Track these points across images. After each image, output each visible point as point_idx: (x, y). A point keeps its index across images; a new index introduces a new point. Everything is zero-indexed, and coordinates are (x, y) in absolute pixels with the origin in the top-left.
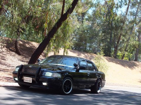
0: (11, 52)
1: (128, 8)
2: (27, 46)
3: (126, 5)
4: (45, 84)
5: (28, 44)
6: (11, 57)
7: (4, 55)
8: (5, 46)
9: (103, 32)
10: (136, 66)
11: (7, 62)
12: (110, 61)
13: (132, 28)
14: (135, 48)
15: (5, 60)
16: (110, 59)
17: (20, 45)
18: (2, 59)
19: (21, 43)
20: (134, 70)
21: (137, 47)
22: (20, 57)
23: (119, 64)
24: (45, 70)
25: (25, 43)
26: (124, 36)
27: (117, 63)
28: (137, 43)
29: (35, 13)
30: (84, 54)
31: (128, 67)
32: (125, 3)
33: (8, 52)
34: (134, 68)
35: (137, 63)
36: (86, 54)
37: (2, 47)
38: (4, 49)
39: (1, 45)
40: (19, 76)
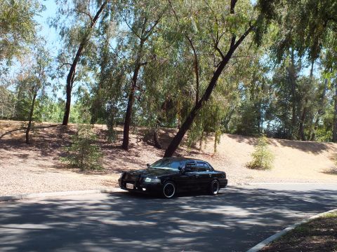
0: (149, 146)
2: (171, 135)
4: (144, 189)
5: (173, 133)
7: (139, 151)
8: (142, 139)
11: (142, 159)
13: (322, 96)
17: (162, 135)
18: (137, 156)
19: (164, 132)
24: (145, 176)
28: (332, 116)
31: (310, 152)
33: (145, 147)
34: (321, 152)
35: (328, 145)
36: (251, 139)
37: (139, 140)
38: (139, 144)
39: (137, 138)
40: (122, 183)
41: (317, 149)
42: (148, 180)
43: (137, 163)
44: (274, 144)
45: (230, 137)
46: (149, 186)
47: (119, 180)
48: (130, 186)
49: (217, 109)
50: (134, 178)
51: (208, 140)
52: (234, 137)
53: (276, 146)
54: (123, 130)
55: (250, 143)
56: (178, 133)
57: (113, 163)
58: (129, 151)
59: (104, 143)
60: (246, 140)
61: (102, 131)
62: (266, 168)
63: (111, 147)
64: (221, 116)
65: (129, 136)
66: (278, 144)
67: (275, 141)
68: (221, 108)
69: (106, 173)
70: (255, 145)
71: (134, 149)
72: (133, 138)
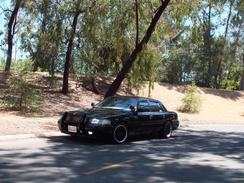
0: (88, 91)
1: (227, 28)
2: (108, 82)
3: (224, 25)
5: (110, 80)
6: (87, 97)
7: (79, 96)
8: (81, 85)
9: (200, 59)
10: (240, 96)
11: (81, 103)
12: (207, 93)
14: (240, 74)
15: (79, 101)
16: (207, 90)
17: (99, 82)
19: (101, 79)
20: (237, 101)
21: (241, 73)
22: (98, 97)
23: (218, 95)
24: (91, 116)
25: (105, 79)
26: (225, 61)
27: (216, 94)
28: (242, 69)
29: (111, 44)
30: (176, 87)
31: (229, 99)
32: (223, 23)
33: (84, 92)
34: (237, 99)
35: (242, 93)
36: (179, 87)
37: (78, 86)
38: (79, 89)
39: (76, 84)
40: (63, 126)
41: (233, 96)
42: (95, 121)
43: (78, 107)
44: (199, 91)
45: (160, 85)
46: (96, 129)
47: (59, 122)
48: (73, 129)
49: (151, 57)
50: (77, 120)
51: (142, 87)
52: (164, 85)
53: (200, 93)
54: (63, 76)
55: (178, 90)
56: (115, 81)
57: (55, 107)
58: (68, 96)
59: (45, 88)
60: (175, 88)
61: (44, 77)
62: (195, 112)
63: (52, 92)
64: (154, 64)
65: (69, 82)
66: (202, 92)
67: (198, 89)
68: (154, 55)
69: (47, 116)
70: (183, 92)
71: (73, 94)
72: (72, 84)
